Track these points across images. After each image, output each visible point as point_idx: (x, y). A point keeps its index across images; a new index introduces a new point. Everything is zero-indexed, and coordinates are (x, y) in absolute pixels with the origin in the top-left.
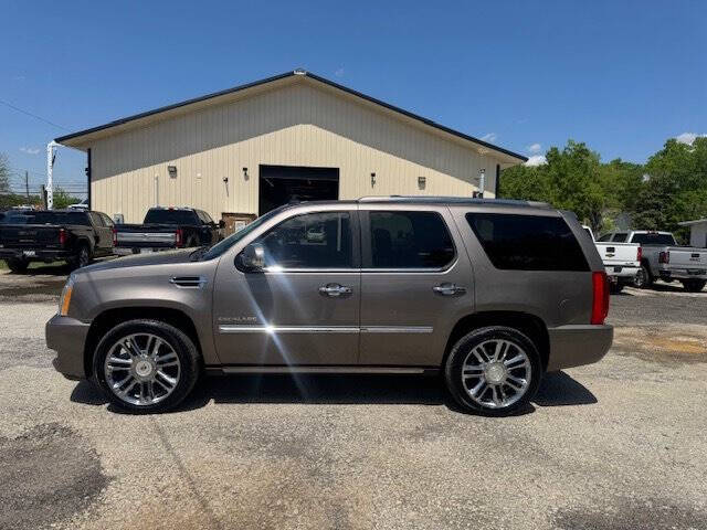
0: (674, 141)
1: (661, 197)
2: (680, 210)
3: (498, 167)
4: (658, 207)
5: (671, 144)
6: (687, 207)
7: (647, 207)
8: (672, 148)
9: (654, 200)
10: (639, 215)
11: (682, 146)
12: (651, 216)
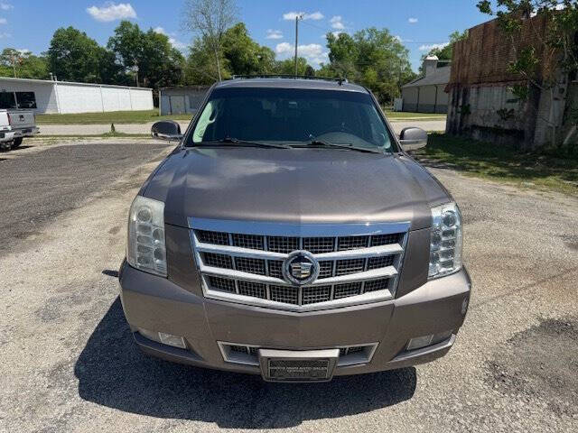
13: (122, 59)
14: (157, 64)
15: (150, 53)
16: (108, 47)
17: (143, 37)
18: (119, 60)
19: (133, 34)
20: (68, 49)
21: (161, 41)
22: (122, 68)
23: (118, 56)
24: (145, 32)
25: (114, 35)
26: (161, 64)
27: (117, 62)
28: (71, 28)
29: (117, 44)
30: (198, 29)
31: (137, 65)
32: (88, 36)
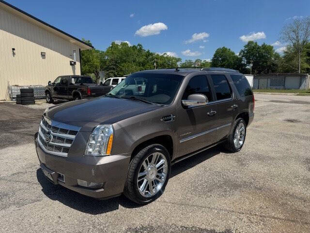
0: (114, 42)
1: (115, 65)
2: (121, 70)
3: (80, 49)
4: (114, 69)
5: (113, 44)
6: (124, 69)
7: (111, 69)
8: (114, 46)
9: (112, 66)
10: (108, 72)
11: (117, 45)
12: (112, 73)
13: (246, 61)
14: (263, 62)
15: (261, 56)
16: (240, 55)
17: (259, 48)
18: (244, 61)
19: (253, 47)
20: (221, 57)
21: (268, 49)
22: (245, 65)
23: (244, 59)
24: (260, 45)
25: (243, 48)
26: (266, 62)
27: (243, 62)
28: (224, 47)
29: (244, 53)
30: (290, 41)
31: (253, 63)
32: (231, 50)
